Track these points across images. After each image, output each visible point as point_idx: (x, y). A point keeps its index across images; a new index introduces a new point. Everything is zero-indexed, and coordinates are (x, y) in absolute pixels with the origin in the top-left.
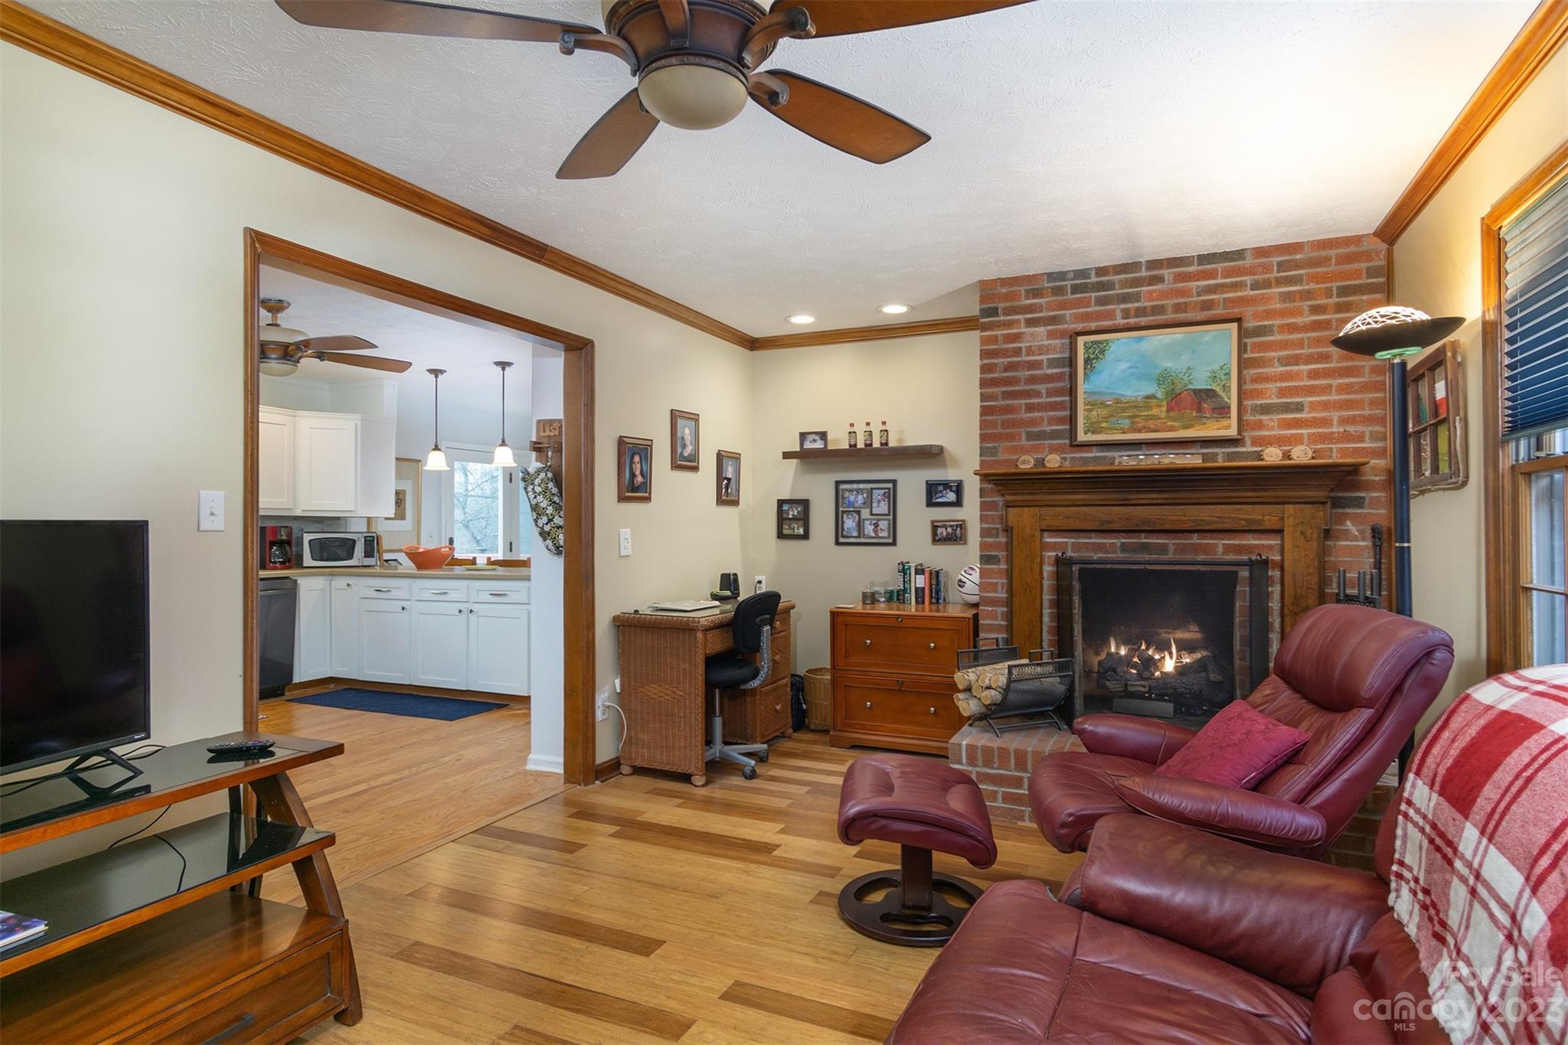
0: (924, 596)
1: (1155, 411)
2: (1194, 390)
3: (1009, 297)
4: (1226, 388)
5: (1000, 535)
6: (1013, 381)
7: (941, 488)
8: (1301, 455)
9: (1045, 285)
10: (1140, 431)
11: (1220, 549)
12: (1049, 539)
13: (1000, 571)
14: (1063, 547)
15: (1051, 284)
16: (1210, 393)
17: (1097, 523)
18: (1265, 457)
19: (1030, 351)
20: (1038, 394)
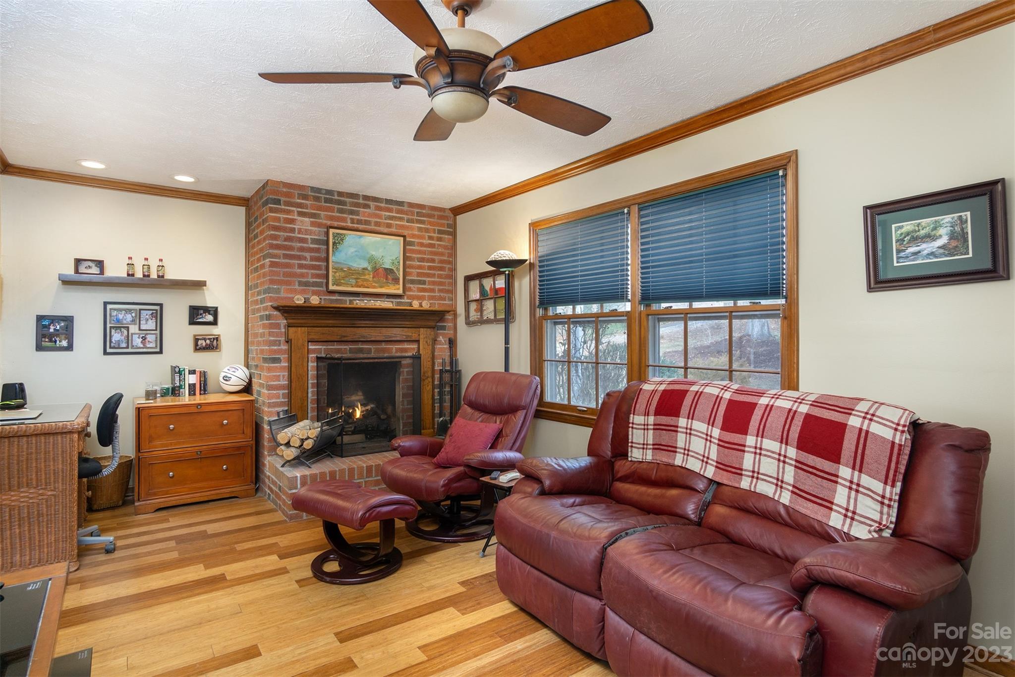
0: (195, 390)
1: (367, 277)
2: (385, 268)
3: (287, 195)
4: (398, 269)
5: (282, 345)
6: (290, 248)
7: (202, 312)
8: (426, 305)
9: (310, 193)
10: (360, 287)
11: (394, 350)
12: (312, 347)
13: (283, 368)
14: (319, 351)
15: (313, 194)
16: (391, 271)
17: (339, 337)
18: (413, 305)
19: (300, 231)
20: (305, 259)
